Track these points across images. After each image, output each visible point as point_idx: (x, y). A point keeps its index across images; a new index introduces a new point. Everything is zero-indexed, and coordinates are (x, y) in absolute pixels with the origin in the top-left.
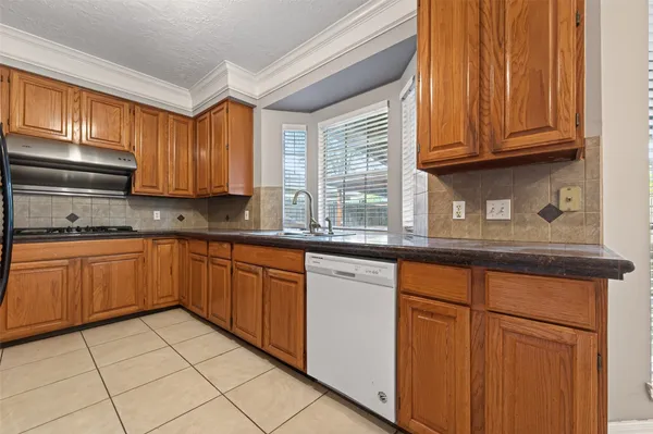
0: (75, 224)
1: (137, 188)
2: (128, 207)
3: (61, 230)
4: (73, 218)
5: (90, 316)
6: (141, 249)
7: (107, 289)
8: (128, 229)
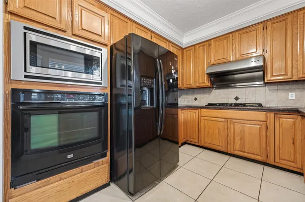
0: (238, 102)
1: (268, 78)
2: (268, 91)
3: (231, 105)
4: (237, 98)
5: (234, 150)
6: (265, 120)
7: (242, 139)
8: (260, 105)
